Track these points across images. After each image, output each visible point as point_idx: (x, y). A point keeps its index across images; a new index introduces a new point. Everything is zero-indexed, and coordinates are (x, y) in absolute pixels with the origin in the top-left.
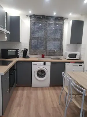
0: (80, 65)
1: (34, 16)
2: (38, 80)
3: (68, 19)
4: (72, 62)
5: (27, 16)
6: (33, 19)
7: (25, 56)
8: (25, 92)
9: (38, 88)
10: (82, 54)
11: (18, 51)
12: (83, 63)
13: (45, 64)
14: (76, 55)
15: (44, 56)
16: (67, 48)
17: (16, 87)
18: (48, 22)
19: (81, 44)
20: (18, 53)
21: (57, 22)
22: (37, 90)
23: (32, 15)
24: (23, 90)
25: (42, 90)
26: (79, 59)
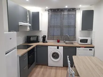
0: (90, 50)
1: (51, 10)
2: (53, 61)
3: (79, 9)
4: (82, 47)
5: (46, 10)
6: (50, 12)
7: (44, 41)
8: (42, 69)
9: (53, 67)
10: (93, 39)
11: (39, 37)
12: (93, 47)
13: (58, 48)
14: (87, 40)
15: (59, 41)
16: (80, 34)
17: (36, 65)
18: (62, 13)
19: (92, 30)
20: (39, 39)
21: (70, 13)
22: (52, 69)
23: (49, 9)
24: (41, 68)
25: (56, 69)
26: (90, 44)
